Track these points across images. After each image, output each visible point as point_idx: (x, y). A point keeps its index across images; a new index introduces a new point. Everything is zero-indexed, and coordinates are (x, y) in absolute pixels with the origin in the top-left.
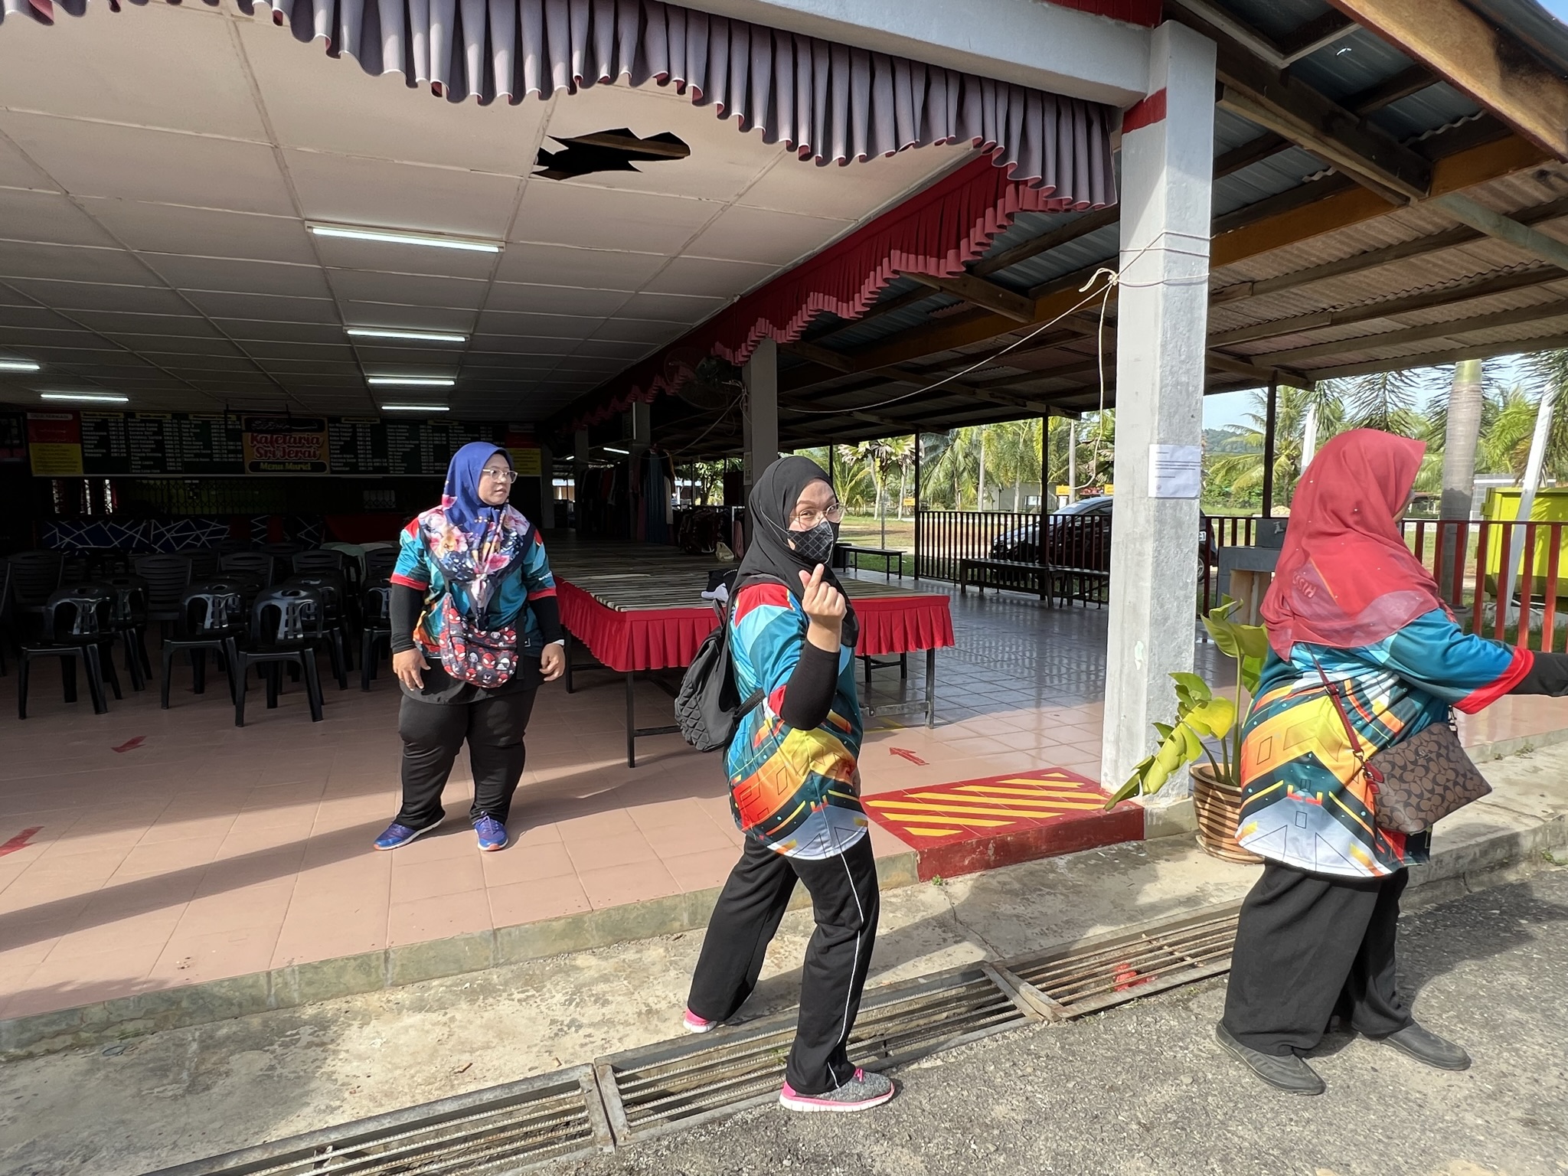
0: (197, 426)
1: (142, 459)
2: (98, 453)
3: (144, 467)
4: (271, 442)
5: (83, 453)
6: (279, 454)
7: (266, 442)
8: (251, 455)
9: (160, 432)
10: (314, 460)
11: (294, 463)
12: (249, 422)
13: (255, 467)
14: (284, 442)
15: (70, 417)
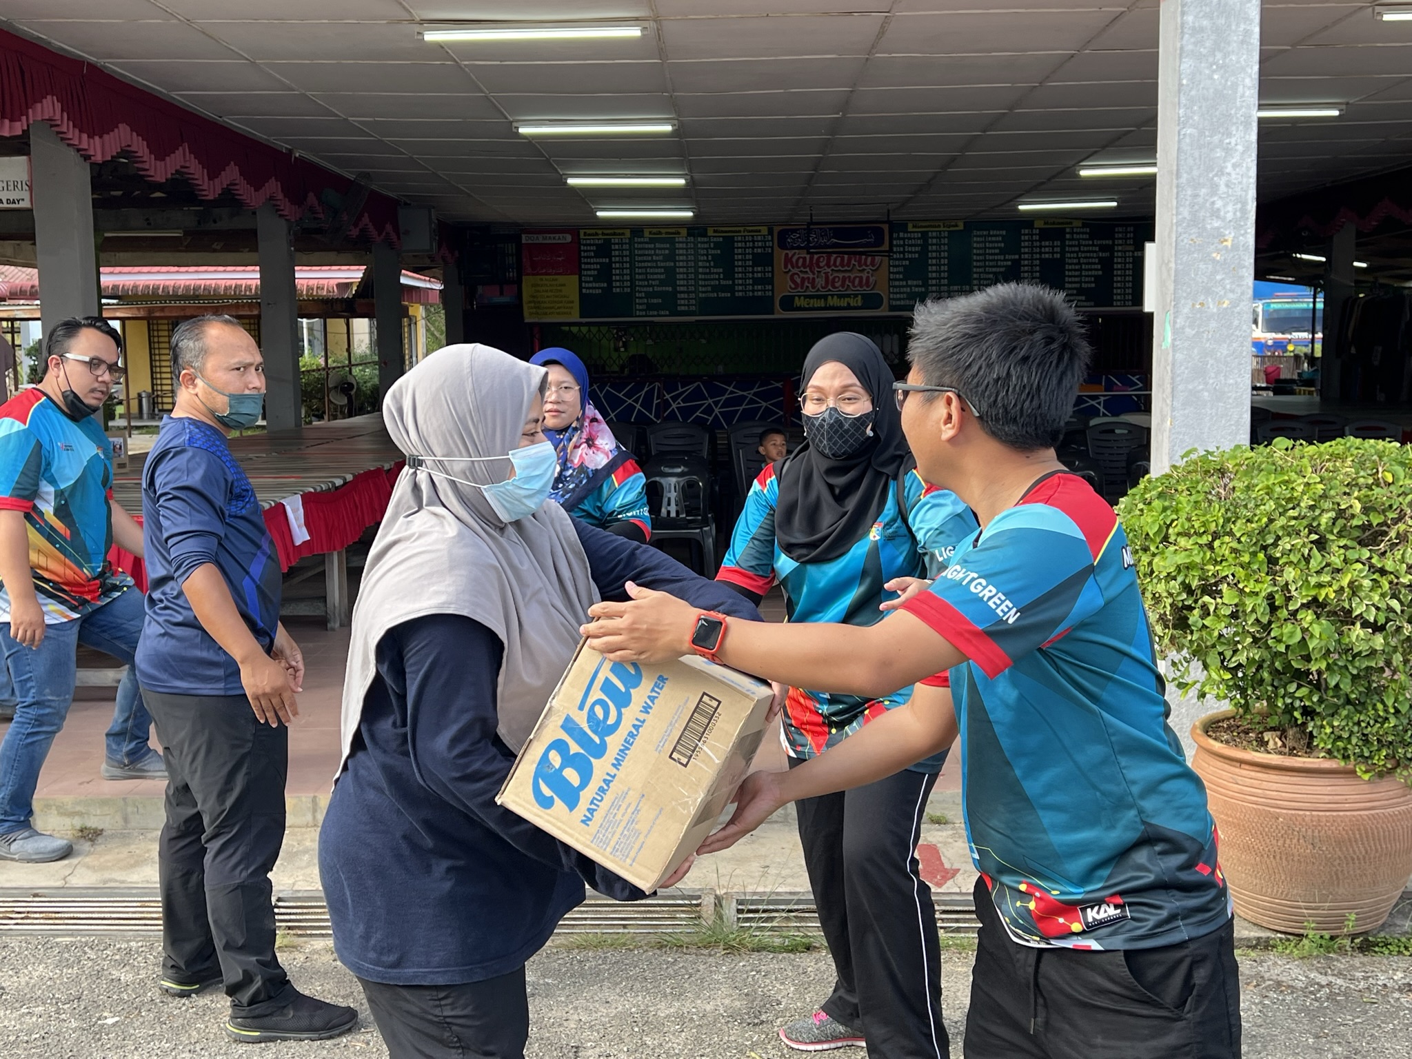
0: (717, 246)
1: (649, 295)
2: (596, 288)
3: (650, 307)
4: (811, 266)
5: (581, 288)
6: (820, 282)
7: (804, 265)
8: (783, 287)
9: (671, 257)
10: (867, 290)
11: (840, 296)
12: (783, 236)
13: (788, 303)
14: (828, 265)
15: (569, 238)
